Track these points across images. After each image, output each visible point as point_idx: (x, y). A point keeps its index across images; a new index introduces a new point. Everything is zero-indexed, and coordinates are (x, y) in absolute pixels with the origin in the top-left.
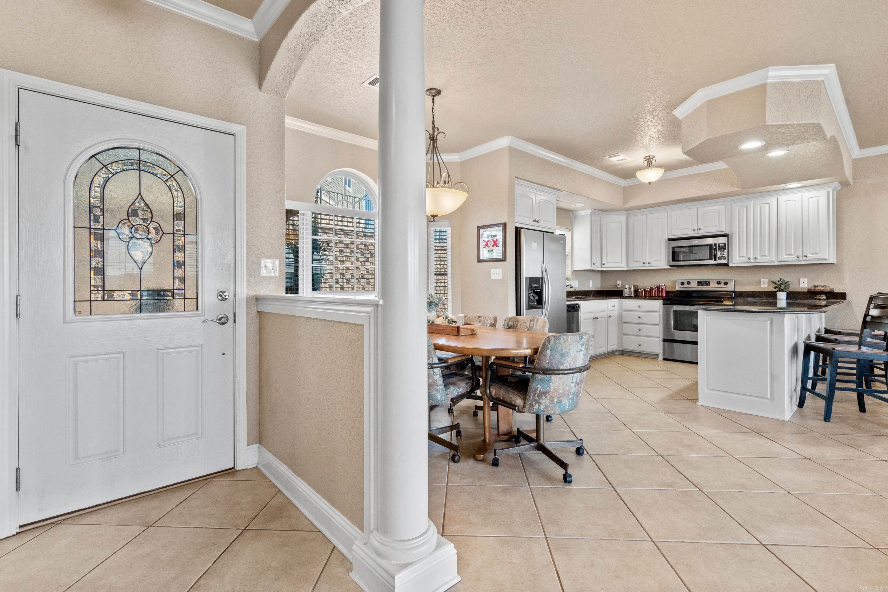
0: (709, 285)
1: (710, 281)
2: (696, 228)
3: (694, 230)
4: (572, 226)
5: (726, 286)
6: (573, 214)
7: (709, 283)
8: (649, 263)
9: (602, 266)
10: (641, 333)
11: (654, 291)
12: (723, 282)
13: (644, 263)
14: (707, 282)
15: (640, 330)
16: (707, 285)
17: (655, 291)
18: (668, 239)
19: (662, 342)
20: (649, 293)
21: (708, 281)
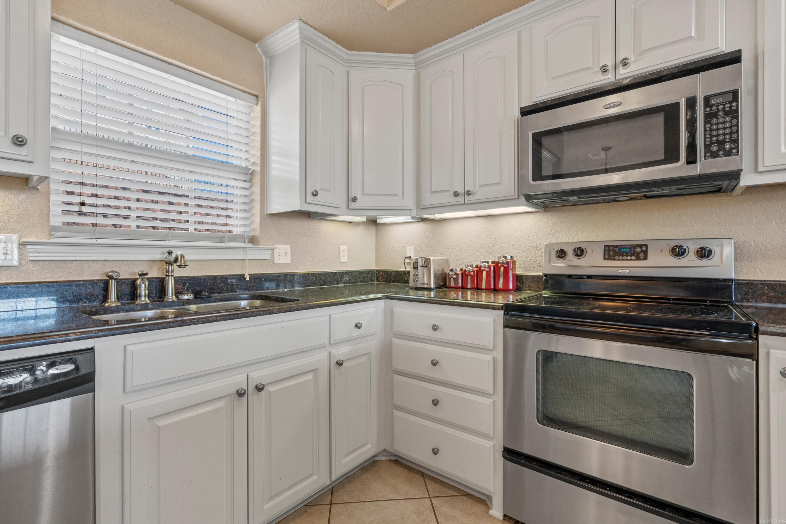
0: (645, 258)
1: (646, 246)
2: (610, 63)
3: (604, 70)
4: (264, 88)
5: (705, 262)
6: (266, 53)
7: (645, 253)
8: (469, 193)
9: (350, 203)
10: (438, 412)
11: (484, 273)
12: (693, 247)
13: (456, 194)
14: (638, 250)
15: (435, 403)
16: (638, 259)
17: (488, 274)
18: (521, 109)
19: (500, 461)
20: (472, 282)
21: (641, 246)
